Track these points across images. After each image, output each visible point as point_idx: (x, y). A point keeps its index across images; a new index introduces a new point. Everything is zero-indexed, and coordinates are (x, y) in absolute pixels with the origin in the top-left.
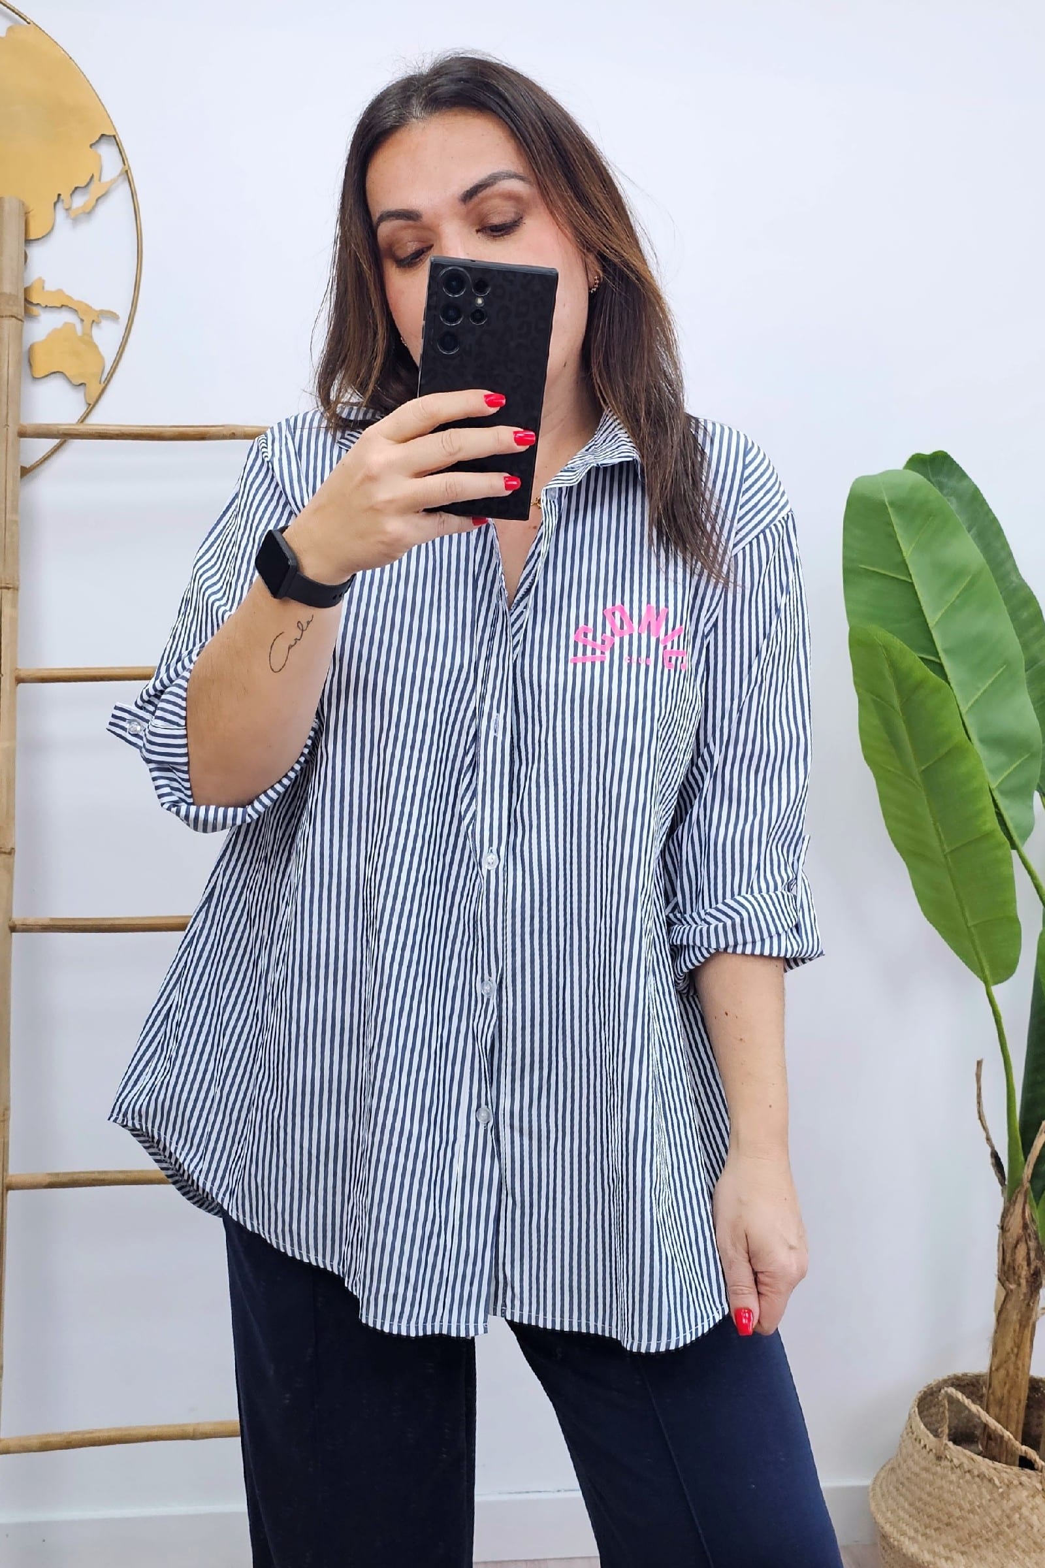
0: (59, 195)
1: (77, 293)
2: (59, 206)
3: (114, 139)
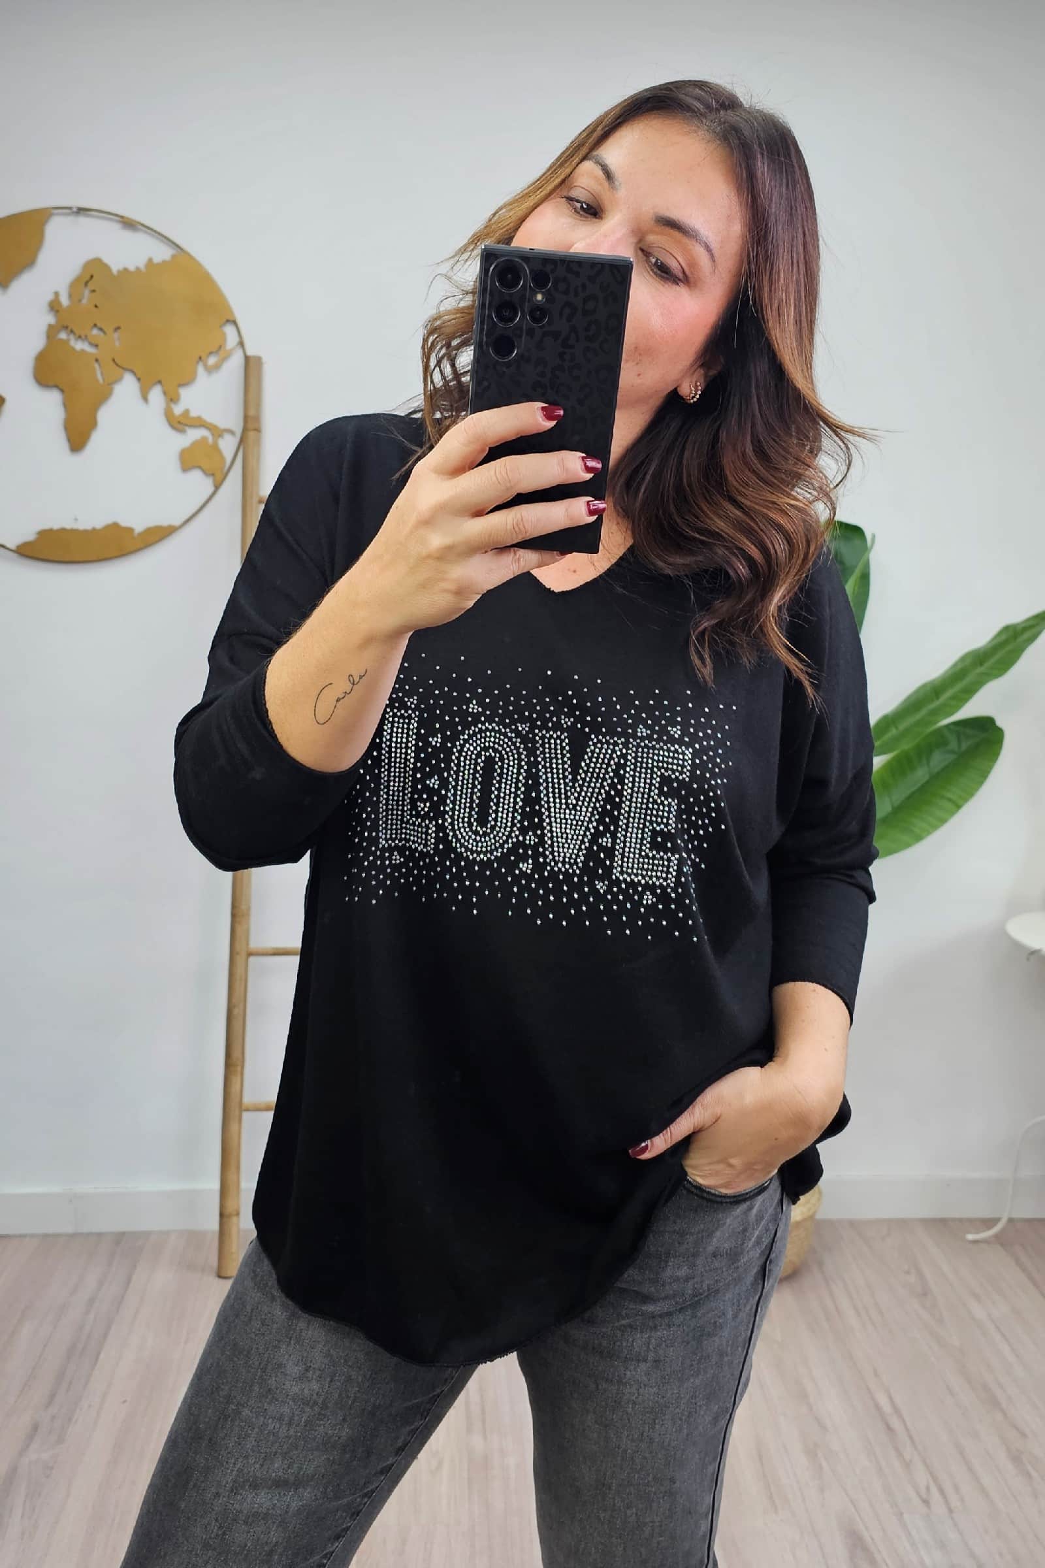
0: (200, 358)
1: (209, 418)
2: (201, 364)
3: (235, 323)
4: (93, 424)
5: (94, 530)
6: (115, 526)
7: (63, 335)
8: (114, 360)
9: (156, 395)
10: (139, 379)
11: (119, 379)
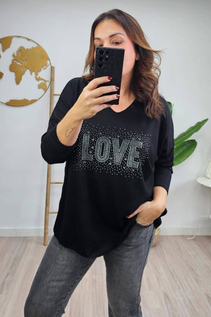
2: (42, 68)
3: (49, 60)
4: (21, 79)
5: (21, 100)
6: (25, 99)
7: (15, 61)
8: (25, 66)
9: (33, 74)
10: (30, 70)
11: (26, 70)
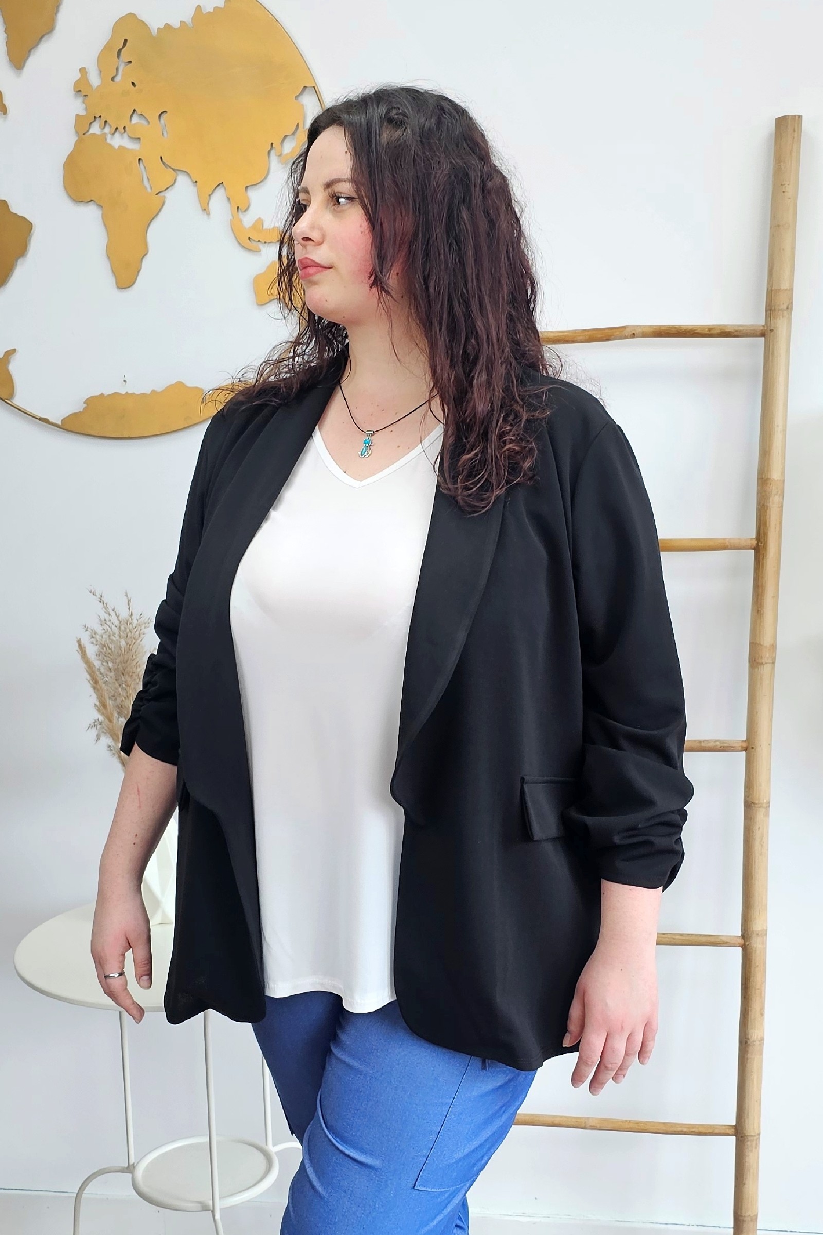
0: (273, 145)
2: (272, 152)
3: (313, 86)
4: (143, 250)
6: (180, 384)
7: (96, 129)
8: (161, 158)
9: (218, 201)
10: (195, 182)
11: (170, 186)
